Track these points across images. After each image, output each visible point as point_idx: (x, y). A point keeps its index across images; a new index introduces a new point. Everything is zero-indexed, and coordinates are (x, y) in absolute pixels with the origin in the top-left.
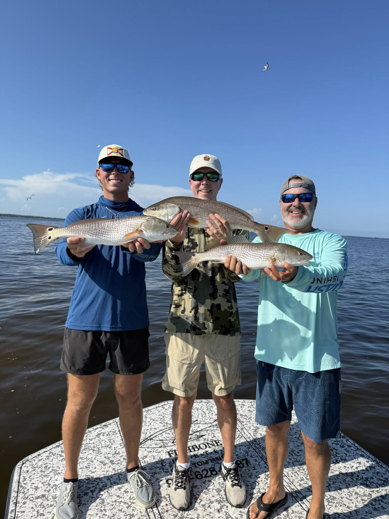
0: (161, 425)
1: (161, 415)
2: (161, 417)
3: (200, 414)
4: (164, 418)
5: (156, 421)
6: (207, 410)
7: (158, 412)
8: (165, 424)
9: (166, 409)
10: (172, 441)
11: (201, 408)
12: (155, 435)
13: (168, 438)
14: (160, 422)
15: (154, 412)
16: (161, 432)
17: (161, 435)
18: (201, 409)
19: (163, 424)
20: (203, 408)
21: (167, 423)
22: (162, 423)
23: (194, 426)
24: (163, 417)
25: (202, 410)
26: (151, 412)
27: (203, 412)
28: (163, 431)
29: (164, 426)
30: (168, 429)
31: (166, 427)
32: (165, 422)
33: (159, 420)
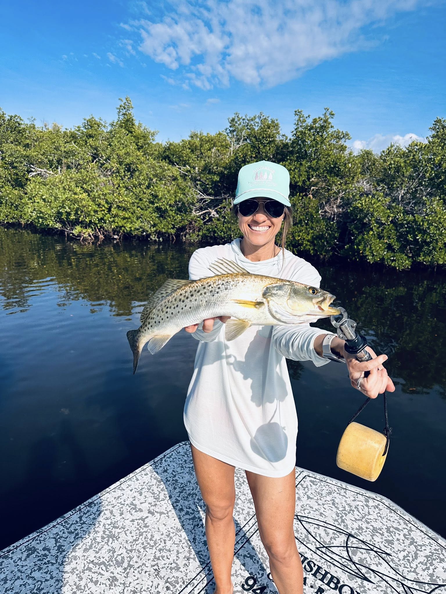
0: (334, 516)
1: (351, 506)
2: (347, 508)
3: (406, 552)
4: (349, 513)
5: (336, 507)
6: (427, 557)
7: (353, 499)
8: (340, 521)
9: (367, 506)
10: (318, 546)
11: (421, 546)
12: (310, 520)
13: (321, 538)
14: (339, 512)
15: (347, 496)
16: (322, 524)
17: (317, 526)
18: (419, 547)
19: (337, 518)
20: (423, 548)
21: (343, 521)
22: (338, 516)
23: (372, 556)
24: (350, 510)
25: (417, 550)
26: (345, 492)
27: (416, 554)
28: (326, 525)
29: (336, 520)
30: (334, 528)
31: (336, 524)
32: (343, 518)
33: (341, 509)
